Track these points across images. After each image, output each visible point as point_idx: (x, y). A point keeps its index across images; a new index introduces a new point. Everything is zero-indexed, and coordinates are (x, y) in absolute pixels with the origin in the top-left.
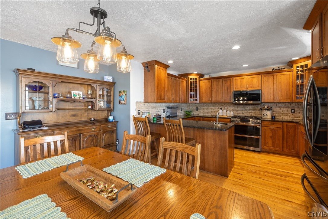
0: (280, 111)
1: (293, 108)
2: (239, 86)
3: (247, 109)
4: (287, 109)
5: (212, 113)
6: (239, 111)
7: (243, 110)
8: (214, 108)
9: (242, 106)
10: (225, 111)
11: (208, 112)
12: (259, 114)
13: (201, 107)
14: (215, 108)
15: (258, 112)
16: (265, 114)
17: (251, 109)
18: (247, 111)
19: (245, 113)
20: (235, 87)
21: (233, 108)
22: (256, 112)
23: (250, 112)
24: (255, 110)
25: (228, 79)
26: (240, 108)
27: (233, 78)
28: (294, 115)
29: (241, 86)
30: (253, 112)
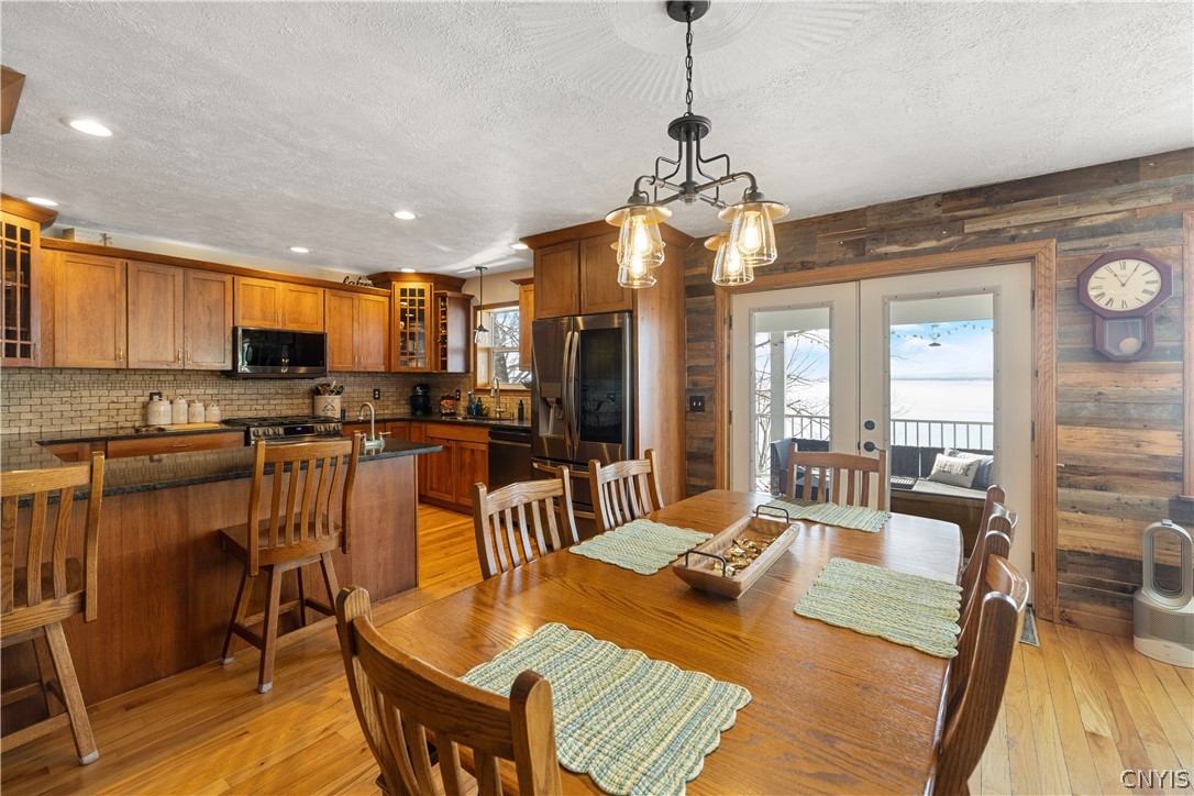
0: (353, 395)
1: (376, 388)
2: (257, 312)
3: (267, 391)
4: (366, 390)
5: (102, 419)
6: (239, 403)
7: (253, 397)
8: (114, 393)
9: (251, 383)
10: (182, 403)
11: (73, 414)
12: (303, 406)
13: (24, 393)
14: (124, 393)
15: (301, 401)
16: (329, 407)
17: (280, 391)
18: (265, 402)
19: (258, 407)
20: (240, 312)
21: (216, 391)
22: (295, 401)
23: (276, 402)
24: (291, 395)
25: (213, 276)
26: (242, 391)
27: (236, 278)
28: (379, 403)
29: (263, 313)
30: (285, 401)
